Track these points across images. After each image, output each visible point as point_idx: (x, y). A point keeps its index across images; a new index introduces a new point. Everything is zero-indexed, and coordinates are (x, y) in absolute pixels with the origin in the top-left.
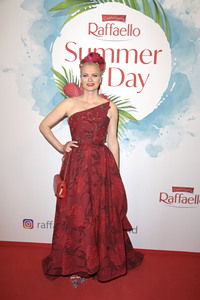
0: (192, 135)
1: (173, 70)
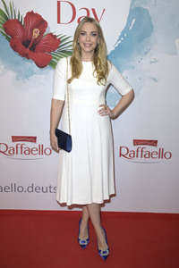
0: (155, 80)
1: (132, 5)
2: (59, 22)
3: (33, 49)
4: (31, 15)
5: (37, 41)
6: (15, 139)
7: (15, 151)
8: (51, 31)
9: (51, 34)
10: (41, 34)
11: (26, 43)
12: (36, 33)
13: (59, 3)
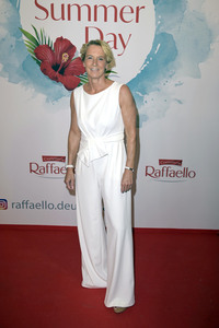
0: (180, 102)
3: (62, 72)
4: (60, 40)
5: (66, 66)
6: (45, 158)
7: (45, 170)
8: (79, 55)
9: (79, 58)
10: (70, 58)
11: (55, 67)
12: (65, 58)
13: (87, 29)
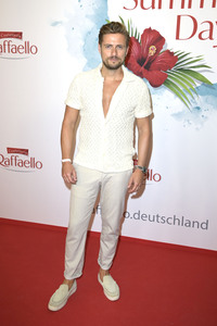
2: (177, 38)
3: (147, 68)
4: (148, 31)
5: (153, 59)
8: (169, 48)
9: (168, 51)
10: (158, 51)
11: (141, 61)
12: (152, 51)
13: (179, 17)
